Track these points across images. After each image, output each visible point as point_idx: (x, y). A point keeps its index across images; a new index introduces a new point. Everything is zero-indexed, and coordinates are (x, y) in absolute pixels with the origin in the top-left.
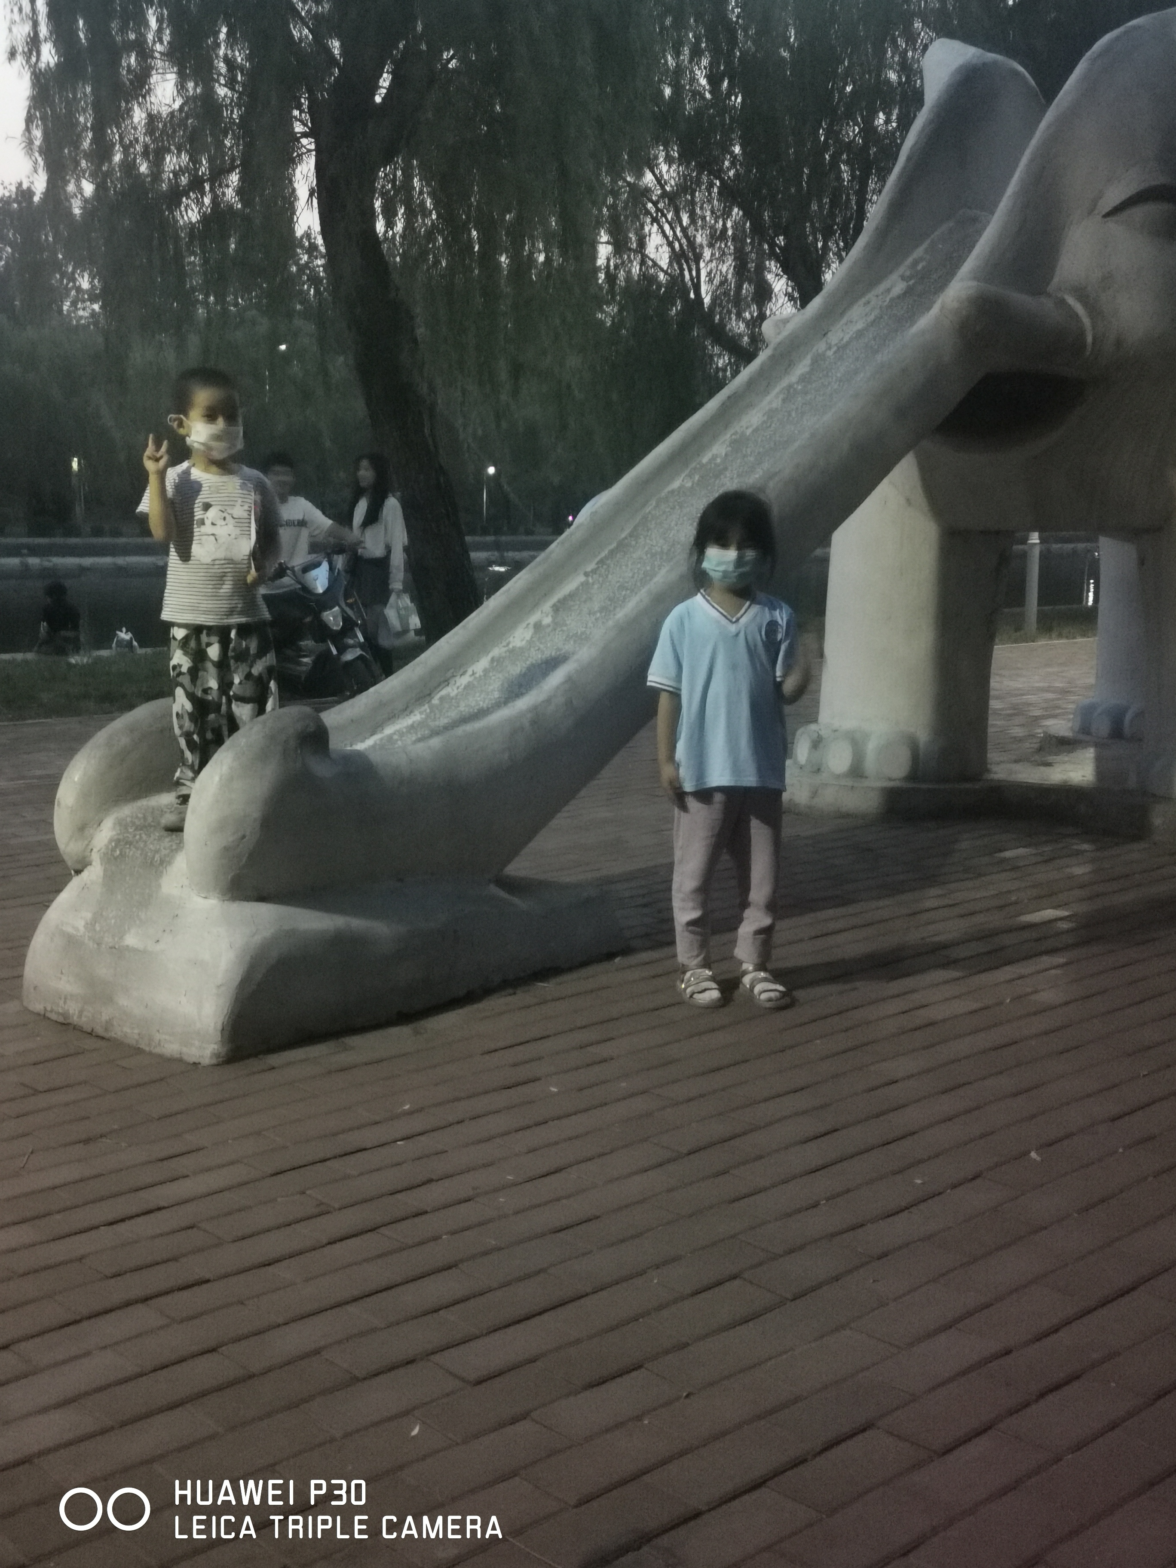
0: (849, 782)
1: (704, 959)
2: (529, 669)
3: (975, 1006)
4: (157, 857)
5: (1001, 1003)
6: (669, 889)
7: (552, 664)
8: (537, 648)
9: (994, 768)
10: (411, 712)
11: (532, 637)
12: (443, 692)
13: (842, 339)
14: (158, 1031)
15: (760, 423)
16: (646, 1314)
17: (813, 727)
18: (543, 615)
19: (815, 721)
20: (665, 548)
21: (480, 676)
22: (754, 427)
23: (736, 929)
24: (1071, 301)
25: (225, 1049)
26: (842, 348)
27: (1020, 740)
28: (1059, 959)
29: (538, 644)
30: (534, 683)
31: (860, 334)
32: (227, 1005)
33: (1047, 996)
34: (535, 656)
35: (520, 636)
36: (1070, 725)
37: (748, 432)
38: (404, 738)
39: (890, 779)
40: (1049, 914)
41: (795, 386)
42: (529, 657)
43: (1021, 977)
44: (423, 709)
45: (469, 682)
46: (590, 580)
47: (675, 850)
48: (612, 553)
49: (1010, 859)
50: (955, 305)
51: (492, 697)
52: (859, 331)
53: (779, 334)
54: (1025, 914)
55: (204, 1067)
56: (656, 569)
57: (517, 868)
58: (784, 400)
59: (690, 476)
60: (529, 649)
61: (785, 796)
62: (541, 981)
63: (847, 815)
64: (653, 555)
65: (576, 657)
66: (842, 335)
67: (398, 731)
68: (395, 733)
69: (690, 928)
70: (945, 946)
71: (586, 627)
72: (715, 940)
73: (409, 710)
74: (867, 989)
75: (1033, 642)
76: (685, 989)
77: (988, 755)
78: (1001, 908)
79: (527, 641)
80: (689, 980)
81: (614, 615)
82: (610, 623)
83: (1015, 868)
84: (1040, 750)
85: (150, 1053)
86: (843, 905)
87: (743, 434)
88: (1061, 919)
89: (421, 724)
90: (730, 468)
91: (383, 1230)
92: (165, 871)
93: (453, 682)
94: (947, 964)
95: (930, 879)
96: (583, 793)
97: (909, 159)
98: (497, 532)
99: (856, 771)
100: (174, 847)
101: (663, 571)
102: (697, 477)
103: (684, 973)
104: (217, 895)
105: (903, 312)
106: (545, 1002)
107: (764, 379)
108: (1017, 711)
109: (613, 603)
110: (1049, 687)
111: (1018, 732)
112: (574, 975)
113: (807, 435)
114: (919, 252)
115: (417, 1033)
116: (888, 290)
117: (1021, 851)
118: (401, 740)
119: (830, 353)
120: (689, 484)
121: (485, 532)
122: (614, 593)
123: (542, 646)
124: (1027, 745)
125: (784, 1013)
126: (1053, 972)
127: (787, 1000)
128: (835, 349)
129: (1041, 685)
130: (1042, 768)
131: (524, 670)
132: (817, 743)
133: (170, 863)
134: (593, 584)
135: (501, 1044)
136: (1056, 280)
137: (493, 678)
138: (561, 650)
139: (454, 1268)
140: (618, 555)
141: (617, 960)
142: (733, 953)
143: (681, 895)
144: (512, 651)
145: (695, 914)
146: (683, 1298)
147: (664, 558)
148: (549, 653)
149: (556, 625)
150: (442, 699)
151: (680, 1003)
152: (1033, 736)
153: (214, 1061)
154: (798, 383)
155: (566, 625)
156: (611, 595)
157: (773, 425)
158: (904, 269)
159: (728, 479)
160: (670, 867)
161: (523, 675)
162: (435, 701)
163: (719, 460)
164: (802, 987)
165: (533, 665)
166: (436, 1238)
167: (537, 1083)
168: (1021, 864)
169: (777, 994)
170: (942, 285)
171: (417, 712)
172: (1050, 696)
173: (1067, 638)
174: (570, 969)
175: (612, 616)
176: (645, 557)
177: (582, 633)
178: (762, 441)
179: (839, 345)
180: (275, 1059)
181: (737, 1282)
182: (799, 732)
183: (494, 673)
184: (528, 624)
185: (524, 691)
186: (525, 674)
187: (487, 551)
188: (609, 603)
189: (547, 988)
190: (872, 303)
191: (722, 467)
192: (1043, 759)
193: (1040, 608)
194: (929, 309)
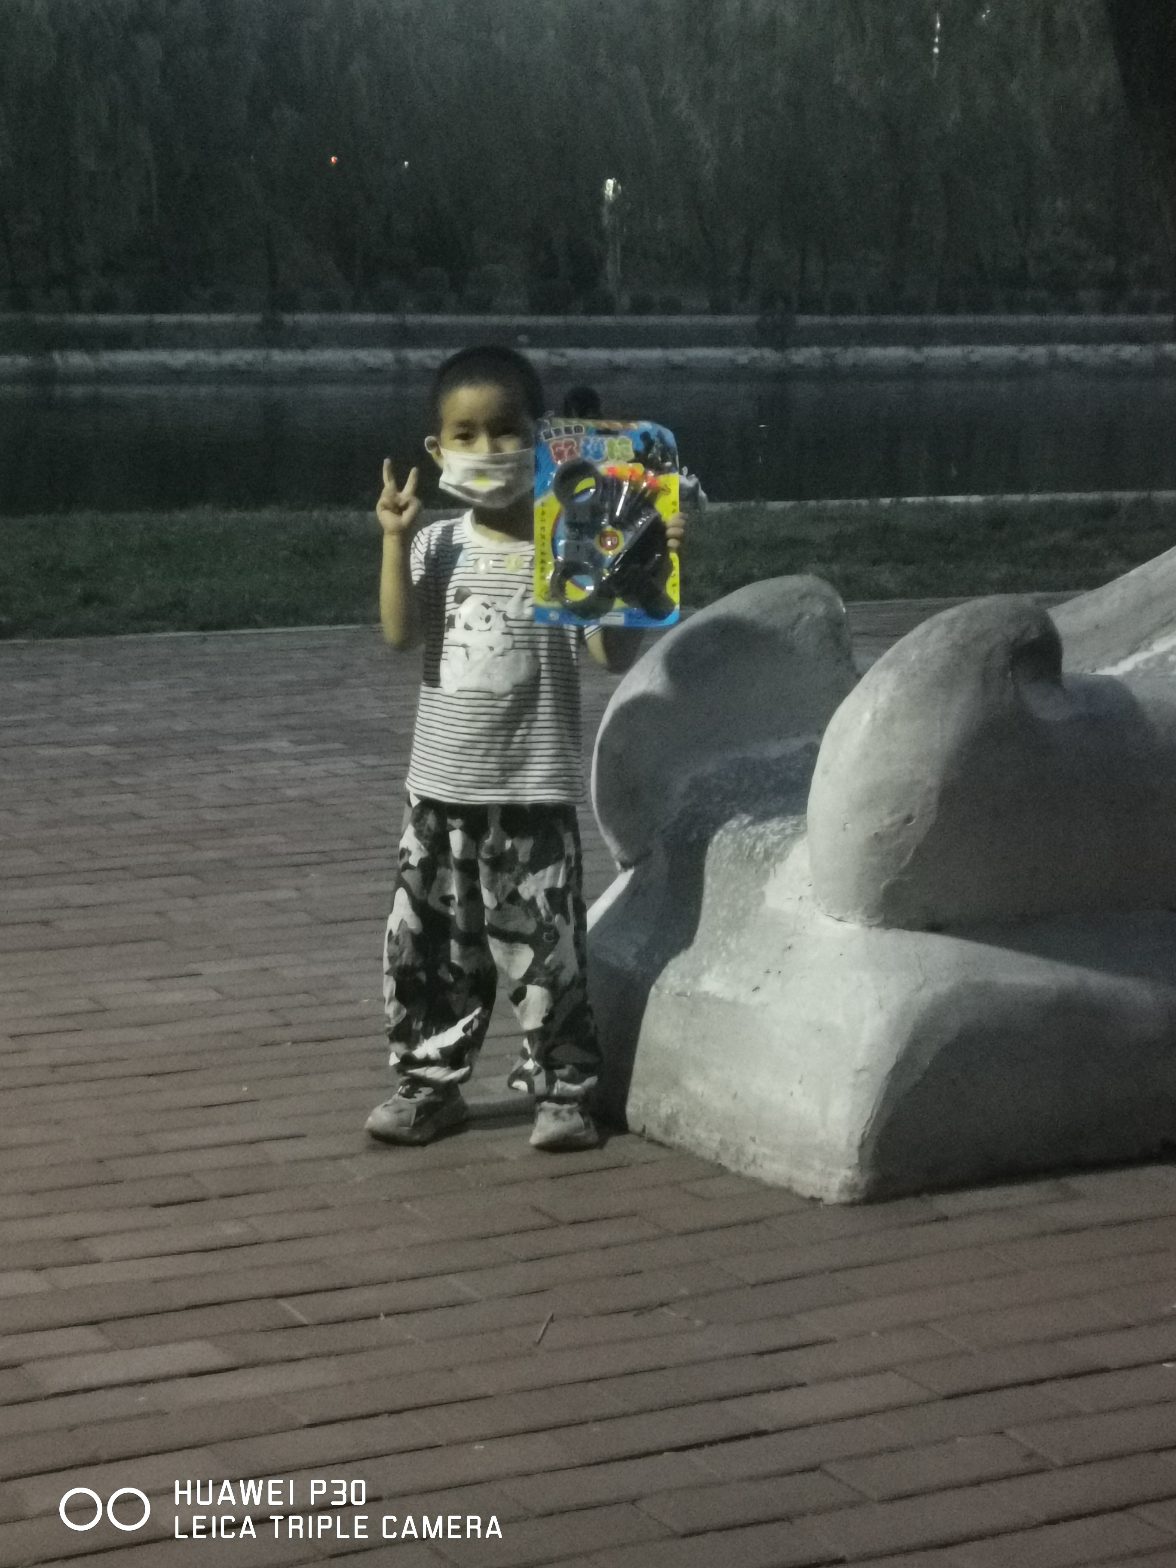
4: (760, 848)
14: (753, 1139)
25: (867, 1177)
32: (871, 1105)
55: (827, 1205)
85: (738, 1176)
92: (772, 870)
100: (789, 831)
104: (858, 917)
133: (781, 858)
153: (846, 1198)
180: (946, 1203)
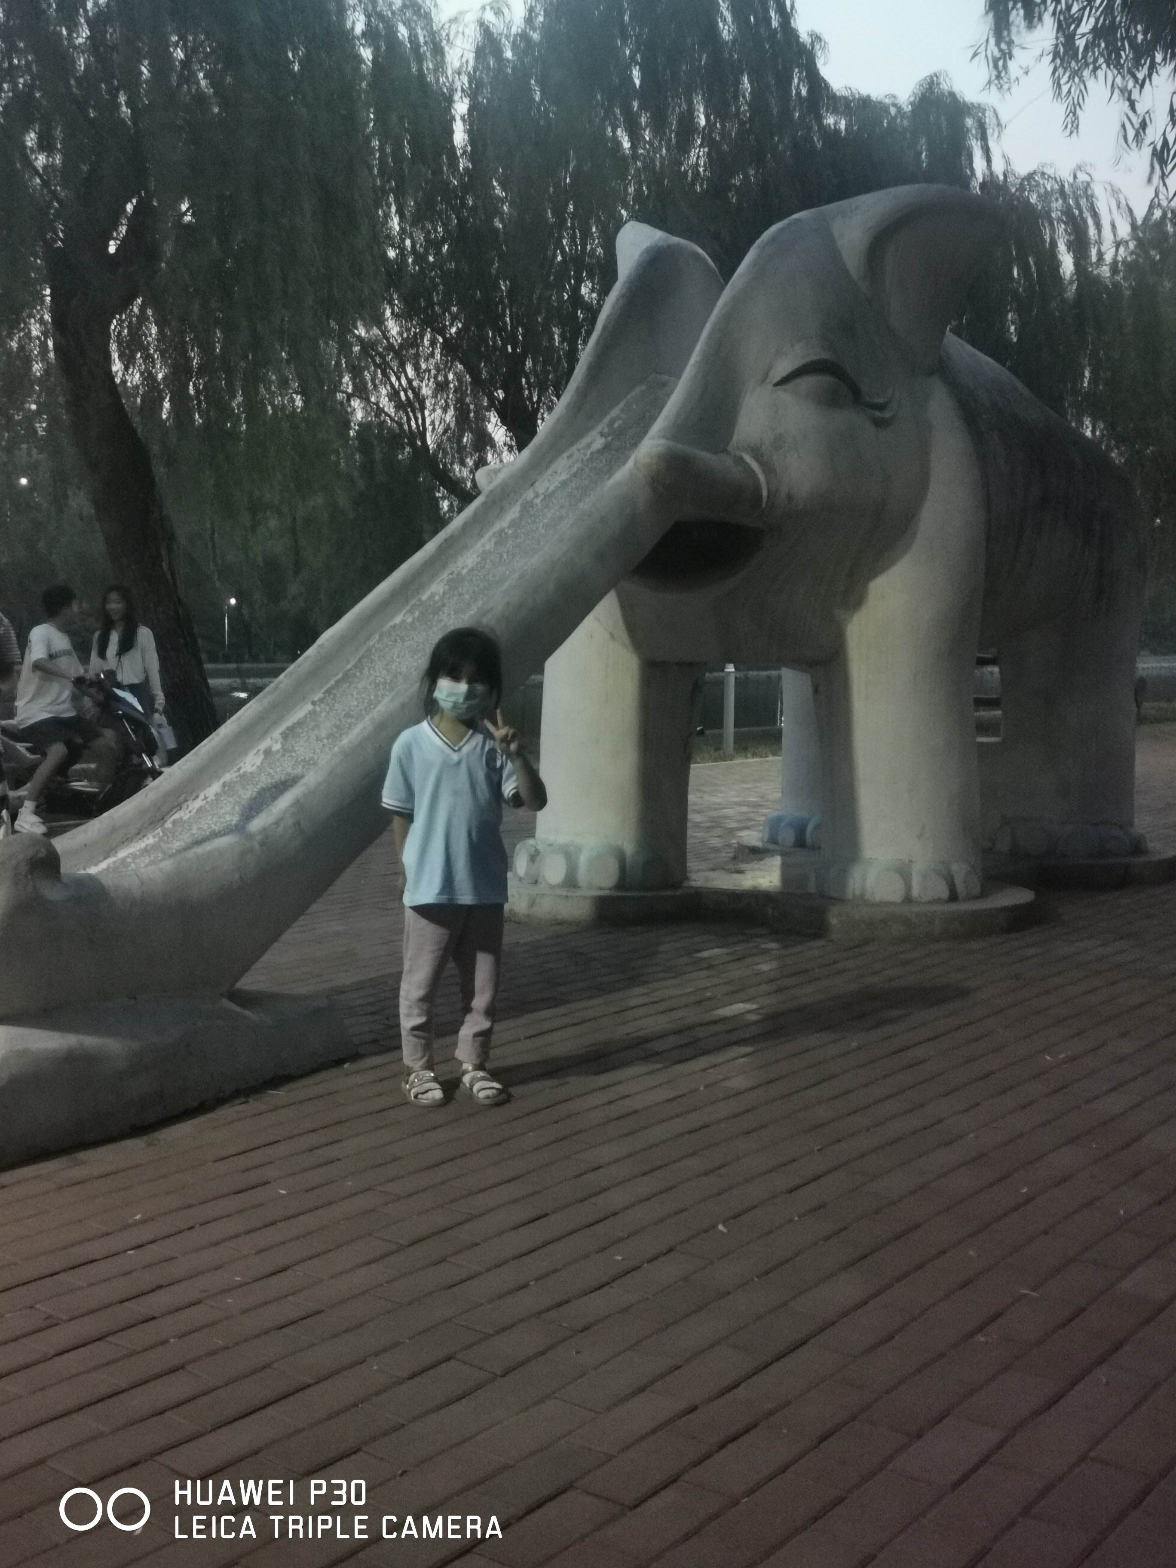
0: (563, 892)
1: (428, 1062)
2: (259, 793)
3: (673, 1094)
5: (696, 1090)
6: (397, 997)
7: (282, 787)
8: (266, 773)
9: (693, 876)
10: (144, 836)
11: (262, 764)
12: (176, 816)
13: (548, 488)
15: (475, 563)
16: (365, 1400)
17: (531, 842)
18: (273, 741)
19: (532, 835)
20: (388, 678)
21: (212, 800)
22: (470, 567)
23: (457, 1032)
24: (748, 459)
26: (549, 496)
27: (716, 850)
28: (749, 1049)
29: (268, 769)
30: (265, 806)
31: (564, 484)
33: (738, 1082)
34: (265, 781)
35: (251, 762)
36: (761, 835)
37: (464, 572)
38: (137, 861)
39: (601, 889)
40: (740, 1007)
41: (507, 530)
42: (259, 781)
43: (714, 1066)
44: (157, 831)
45: (201, 807)
46: (318, 709)
47: (404, 960)
48: (338, 682)
49: (704, 959)
50: (648, 460)
51: (224, 820)
52: (563, 481)
53: (491, 482)
54: (718, 1008)
56: (380, 699)
57: (248, 983)
58: (496, 544)
59: (410, 611)
60: (259, 775)
61: (507, 907)
62: (272, 1090)
63: (561, 923)
64: (377, 685)
65: (303, 781)
66: (548, 485)
67: (131, 854)
68: (128, 857)
69: (415, 1032)
70: (647, 1040)
71: (314, 753)
72: (437, 1044)
73: (141, 834)
74: (576, 1083)
75: (731, 760)
76: (410, 1091)
77: (688, 864)
78: (699, 1003)
79: (258, 766)
80: (414, 1082)
81: (340, 741)
82: (336, 749)
83: (711, 967)
84: (735, 858)
86: (556, 1006)
87: (459, 573)
88: (749, 1012)
89: (155, 847)
90: (447, 605)
91: (109, 1339)
93: (186, 807)
94: (649, 1057)
95: (635, 980)
96: (314, 907)
97: (605, 328)
98: (240, 660)
99: (570, 882)
101: (387, 699)
102: (417, 613)
103: (409, 1075)
105: (601, 465)
106: (276, 1108)
107: (478, 523)
108: (716, 823)
109: (339, 730)
110: (744, 801)
111: (715, 842)
112: (304, 1082)
113: (516, 576)
114: (615, 412)
115: (150, 1145)
116: (589, 445)
117: (717, 951)
118: (134, 862)
119: (538, 501)
120: (410, 620)
121: (227, 660)
122: (340, 720)
123: (271, 771)
124: (724, 854)
125: (501, 1109)
126: (742, 1060)
127: (503, 1096)
128: (542, 497)
129: (737, 799)
130: (736, 876)
131: (254, 794)
132: (534, 857)
134: (321, 712)
135: (232, 1151)
136: (735, 438)
137: (225, 802)
138: (290, 774)
139: (181, 1370)
140: (344, 685)
141: (346, 1066)
142: (454, 1054)
143: (407, 1003)
144: (243, 776)
145: (420, 1020)
146: (400, 1382)
147: (387, 687)
148: (279, 777)
149: (285, 750)
150: (174, 823)
151: (406, 1103)
152: (729, 846)
154: (509, 527)
155: (295, 751)
156: (338, 722)
157: (487, 566)
158: (602, 426)
159: (446, 615)
160: (398, 977)
161: (253, 799)
162: (168, 825)
163: (437, 598)
164: (516, 1084)
165: (263, 789)
166: (164, 1342)
167: (267, 1186)
168: (716, 963)
169: (494, 1091)
170: (635, 443)
171: (150, 836)
172: (744, 809)
173: (761, 756)
174: (302, 1076)
175: (338, 742)
176: (369, 687)
177: (311, 759)
178: (477, 580)
179: (546, 494)
181: (452, 1363)
182: (518, 847)
183: (226, 797)
184: (259, 750)
185: (255, 814)
186: (255, 798)
187: (230, 677)
188: (336, 730)
189: (280, 1095)
190: (575, 456)
191: (440, 604)
192: (736, 867)
193: (737, 729)
194: (624, 463)
